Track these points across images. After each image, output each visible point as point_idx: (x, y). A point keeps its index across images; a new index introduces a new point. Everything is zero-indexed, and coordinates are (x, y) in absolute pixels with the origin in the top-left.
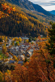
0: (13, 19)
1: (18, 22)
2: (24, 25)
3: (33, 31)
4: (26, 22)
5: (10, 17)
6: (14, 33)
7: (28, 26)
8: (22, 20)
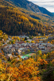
0: (15, 21)
1: (20, 23)
2: (25, 25)
3: (32, 30)
4: (26, 22)
5: (12, 19)
6: (15, 32)
7: (28, 26)
8: (23, 21)
